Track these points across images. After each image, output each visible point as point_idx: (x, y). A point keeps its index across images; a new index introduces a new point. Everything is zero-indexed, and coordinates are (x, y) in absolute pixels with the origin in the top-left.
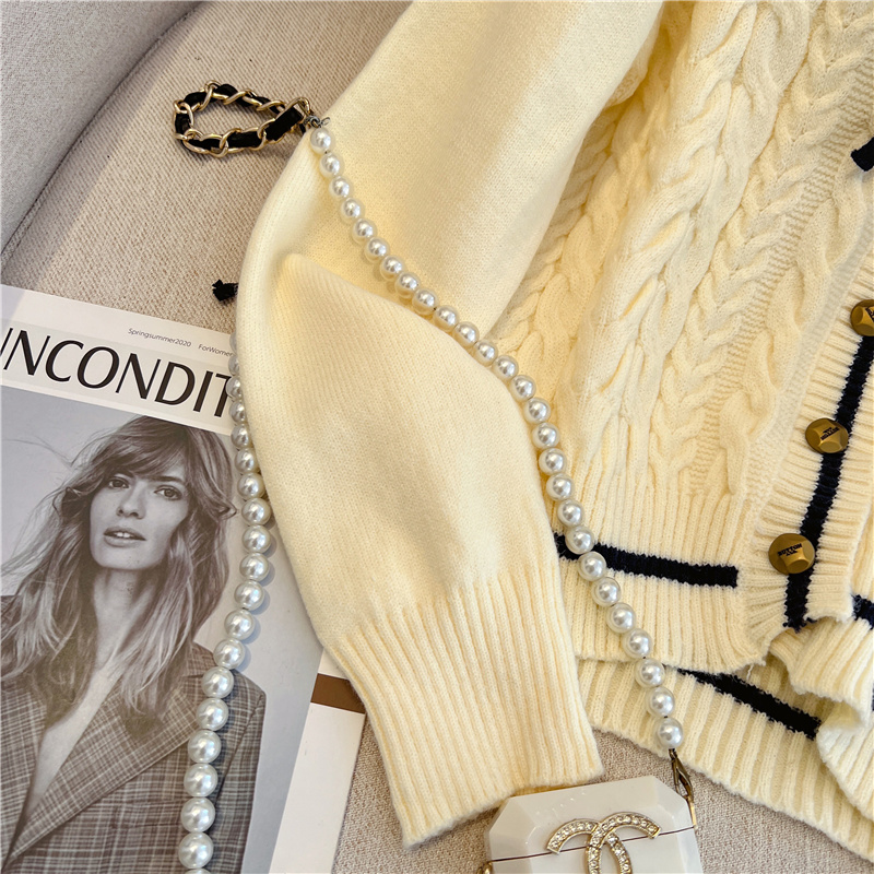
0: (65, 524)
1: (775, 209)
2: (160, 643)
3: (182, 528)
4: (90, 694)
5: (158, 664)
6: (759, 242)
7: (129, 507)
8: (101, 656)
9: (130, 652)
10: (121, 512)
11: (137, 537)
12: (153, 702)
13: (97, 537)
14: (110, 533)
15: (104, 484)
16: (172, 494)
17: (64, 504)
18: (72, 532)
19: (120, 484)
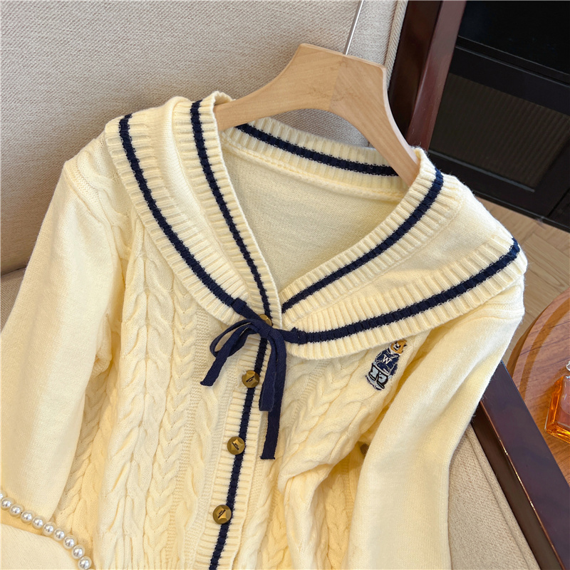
1: (180, 408)
6: (178, 424)
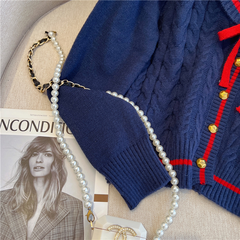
0: (23, 168)
2: (53, 193)
3: (53, 163)
5: (54, 199)
7: (39, 160)
8: (39, 200)
9: (46, 197)
10: (37, 162)
11: (42, 168)
12: (54, 209)
13: (32, 170)
14: (35, 168)
15: (31, 156)
16: (49, 155)
17: (22, 162)
18: (25, 169)
19: (35, 155)
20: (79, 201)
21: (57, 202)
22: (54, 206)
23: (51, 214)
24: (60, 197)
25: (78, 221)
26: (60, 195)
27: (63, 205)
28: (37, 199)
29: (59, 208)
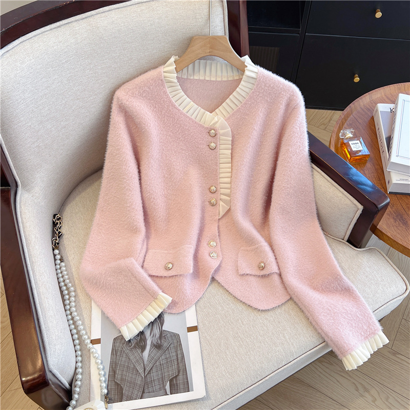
2: (156, 331)
4: (148, 345)
5: (158, 335)
8: (147, 338)
9: (152, 335)
20: (177, 334)
21: (161, 337)
22: (159, 341)
23: (158, 346)
24: (162, 334)
25: (178, 348)
26: (162, 332)
27: (166, 339)
28: (145, 338)
29: (163, 341)
